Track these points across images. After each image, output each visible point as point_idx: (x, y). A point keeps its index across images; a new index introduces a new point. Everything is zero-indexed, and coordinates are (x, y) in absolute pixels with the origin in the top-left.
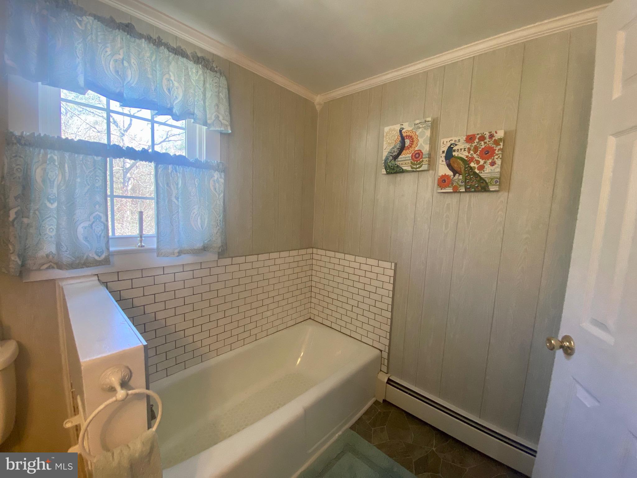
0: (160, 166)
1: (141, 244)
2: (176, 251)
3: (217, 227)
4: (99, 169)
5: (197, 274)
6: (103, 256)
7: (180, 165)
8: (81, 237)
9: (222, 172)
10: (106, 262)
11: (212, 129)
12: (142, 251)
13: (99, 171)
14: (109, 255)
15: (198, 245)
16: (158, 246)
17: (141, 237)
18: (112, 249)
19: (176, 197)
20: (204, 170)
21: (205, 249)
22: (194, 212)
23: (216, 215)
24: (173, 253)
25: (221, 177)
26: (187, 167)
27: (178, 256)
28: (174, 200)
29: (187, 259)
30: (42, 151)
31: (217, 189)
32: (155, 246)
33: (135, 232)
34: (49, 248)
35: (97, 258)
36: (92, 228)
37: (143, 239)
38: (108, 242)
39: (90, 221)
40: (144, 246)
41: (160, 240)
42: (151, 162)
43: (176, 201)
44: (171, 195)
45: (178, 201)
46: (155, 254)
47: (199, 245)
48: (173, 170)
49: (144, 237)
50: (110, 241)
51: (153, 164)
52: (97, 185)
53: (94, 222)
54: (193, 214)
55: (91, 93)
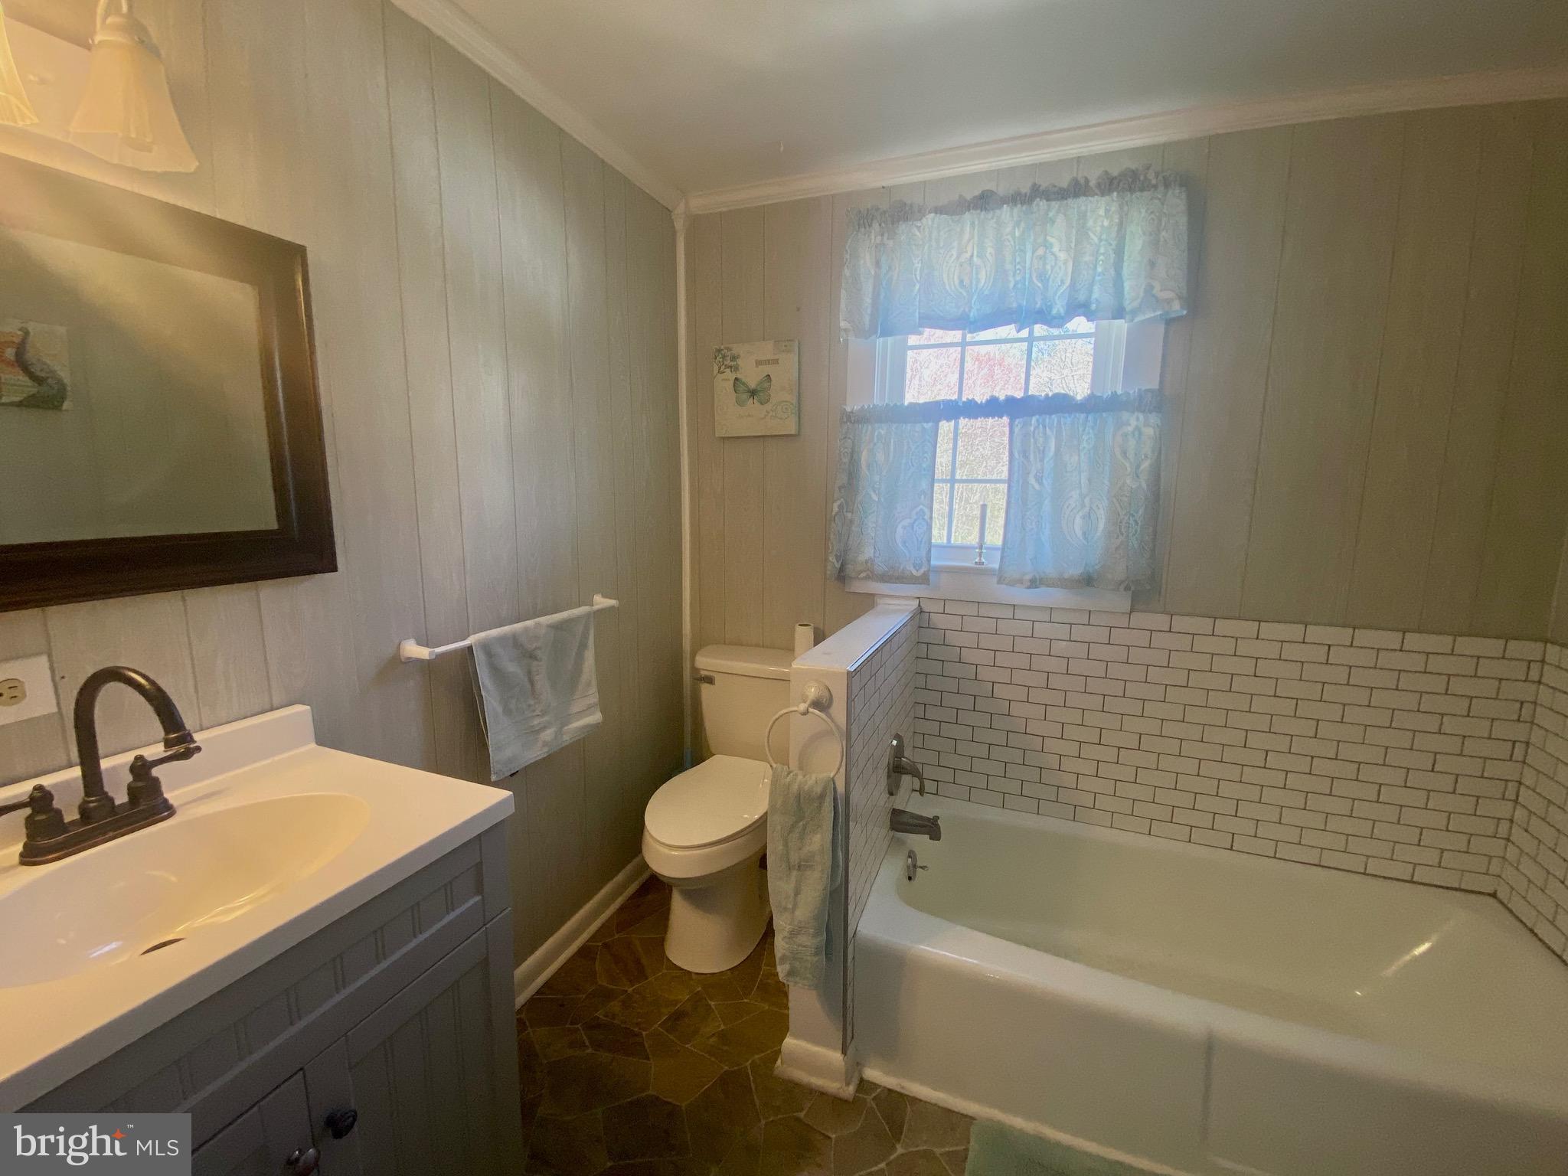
0: (1017, 421)
1: (980, 560)
2: (1028, 577)
3: (1118, 536)
4: (929, 442)
5: (1079, 633)
6: (922, 571)
7: (1053, 414)
8: (899, 541)
9: (1150, 412)
10: (924, 580)
11: (1140, 318)
12: (980, 571)
13: (929, 444)
14: (929, 571)
15: (1070, 572)
16: (1000, 567)
17: (981, 547)
18: (933, 562)
19: (1036, 476)
20: (1104, 415)
21: (1087, 581)
22: (1070, 504)
23: (1119, 509)
24: (1020, 581)
25: (1146, 425)
26: (1067, 415)
27: (1029, 588)
28: (1032, 480)
29: (1056, 597)
30: (870, 427)
31: (1131, 454)
32: (996, 566)
33: (973, 539)
34: (868, 553)
35: (915, 572)
36: (913, 528)
37: (984, 551)
38: (930, 550)
39: (910, 518)
40: (983, 564)
41: (1005, 554)
42: (1001, 417)
43: (1037, 487)
44: (1028, 473)
45: (1041, 484)
46: (995, 580)
47: (1075, 571)
48: (1039, 425)
49: (987, 548)
50: (933, 551)
51: (1005, 420)
52: (924, 466)
53: (916, 520)
54: (1068, 507)
55: (927, 331)
